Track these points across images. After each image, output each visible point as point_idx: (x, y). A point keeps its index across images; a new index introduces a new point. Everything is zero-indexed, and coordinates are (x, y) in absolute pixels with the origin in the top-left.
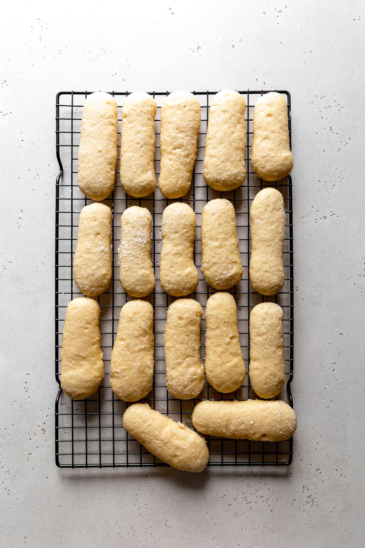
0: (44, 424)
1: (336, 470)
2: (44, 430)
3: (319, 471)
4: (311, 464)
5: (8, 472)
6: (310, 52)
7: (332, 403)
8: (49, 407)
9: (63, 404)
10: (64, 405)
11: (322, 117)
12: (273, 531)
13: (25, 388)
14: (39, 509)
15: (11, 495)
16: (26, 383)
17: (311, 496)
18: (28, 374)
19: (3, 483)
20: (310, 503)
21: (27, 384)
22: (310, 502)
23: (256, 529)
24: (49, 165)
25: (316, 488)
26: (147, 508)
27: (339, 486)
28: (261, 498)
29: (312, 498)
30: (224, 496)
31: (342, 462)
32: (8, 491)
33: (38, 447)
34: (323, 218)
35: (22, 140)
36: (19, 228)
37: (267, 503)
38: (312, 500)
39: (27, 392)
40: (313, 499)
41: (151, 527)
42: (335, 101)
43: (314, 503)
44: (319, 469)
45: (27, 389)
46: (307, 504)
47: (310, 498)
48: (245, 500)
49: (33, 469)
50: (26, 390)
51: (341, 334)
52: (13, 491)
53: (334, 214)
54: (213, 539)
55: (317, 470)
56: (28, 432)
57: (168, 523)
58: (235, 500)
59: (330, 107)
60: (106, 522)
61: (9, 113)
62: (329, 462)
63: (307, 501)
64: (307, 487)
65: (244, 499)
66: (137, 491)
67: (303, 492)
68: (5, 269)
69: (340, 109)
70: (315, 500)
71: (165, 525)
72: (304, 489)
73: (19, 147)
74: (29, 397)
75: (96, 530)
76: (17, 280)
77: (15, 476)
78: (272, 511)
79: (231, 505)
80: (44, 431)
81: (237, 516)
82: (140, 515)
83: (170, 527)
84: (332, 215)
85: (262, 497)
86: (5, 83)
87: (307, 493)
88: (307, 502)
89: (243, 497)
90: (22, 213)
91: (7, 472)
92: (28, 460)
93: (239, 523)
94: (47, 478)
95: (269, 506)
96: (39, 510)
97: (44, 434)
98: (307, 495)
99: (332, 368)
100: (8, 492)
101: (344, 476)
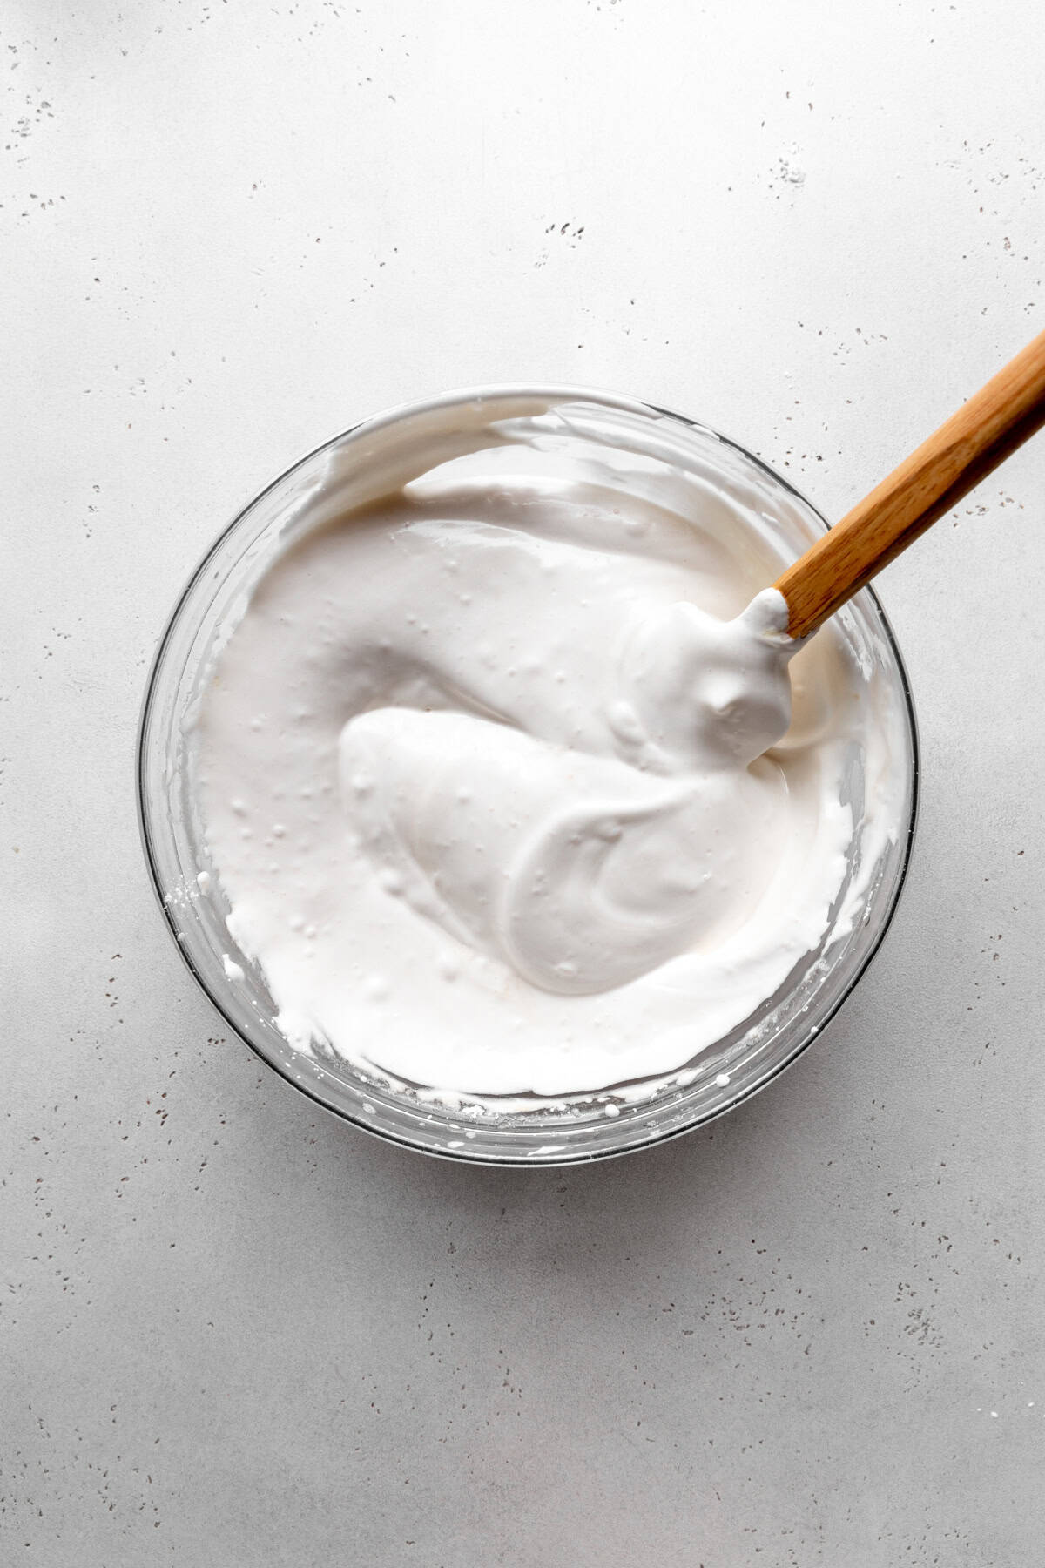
0: (164, 1095)
1: (996, 1241)
2: (162, 1114)
3: (945, 1243)
4: (923, 1224)
5: (64, 1227)
6: (952, 7)
7: (989, 1051)
8: (177, 1050)
9: (216, 1043)
10: (220, 1043)
11: (981, 209)
12: (810, 1408)
13: (108, 995)
14: (151, 1331)
15: (73, 1290)
16: (111, 980)
17: (920, 1311)
18: (118, 956)
19: (50, 1257)
20: (918, 1332)
21: (114, 982)
22: (918, 1328)
23: (761, 1401)
24: (174, 354)
25: (936, 1290)
26: (452, 1334)
27: (1002, 1286)
28: (777, 1313)
29: (923, 1318)
30: (671, 1307)
31: (1014, 1219)
32: (66, 1279)
33: (145, 1161)
34: (977, 511)
35: (97, 280)
36: (88, 536)
37: (793, 1328)
38: (924, 1324)
39: (116, 1006)
40: (928, 1320)
41: (463, 1388)
42: (1021, 160)
43: (930, 1332)
44: (946, 1238)
45: (116, 998)
46: (909, 1334)
47: (919, 1317)
48: (732, 1320)
49: (134, 1220)
50: (112, 999)
51: (1022, 852)
52: (80, 1279)
53: (1009, 500)
54: (639, 1424)
55: (940, 1239)
56: (119, 1119)
57: (511, 1378)
58: (703, 1318)
59: (1007, 176)
60: (337, 1371)
61: (56, 199)
62: (974, 1217)
63: (908, 1327)
64: (909, 1286)
65: (729, 1316)
66: (425, 1287)
67: (899, 1299)
68: (50, 654)
69: (1037, 183)
70: (933, 1325)
71: (503, 1382)
72: (902, 1292)
73: (88, 299)
74: (121, 1021)
75: (309, 1392)
76: (84, 688)
77: (83, 1240)
78: (806, 1353)
79: (692, 1332)
80: (164, 1118)
81: (707, 1363)
82: (432, 1354)
83: (517, 1390)
84: (1002, 504)
85: (780, 1313)
86: (45, 111)
87: (910, 1304)
88: (910, 1329)
89: (726, 1310)
90: (99, 495)
91: (60, 1228)
92: (120, 1196)
93: (713, 1383)
94: (173, 1246)
95: (799, 1336)
96: (152, 1334)
97: (162, 1124)
98: (909, 1310)
99: (993, 952)
100: (66, 1282)
101: (1019, 1259)
